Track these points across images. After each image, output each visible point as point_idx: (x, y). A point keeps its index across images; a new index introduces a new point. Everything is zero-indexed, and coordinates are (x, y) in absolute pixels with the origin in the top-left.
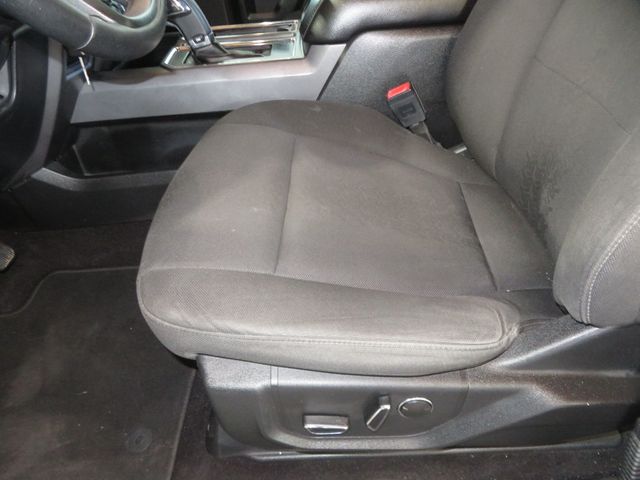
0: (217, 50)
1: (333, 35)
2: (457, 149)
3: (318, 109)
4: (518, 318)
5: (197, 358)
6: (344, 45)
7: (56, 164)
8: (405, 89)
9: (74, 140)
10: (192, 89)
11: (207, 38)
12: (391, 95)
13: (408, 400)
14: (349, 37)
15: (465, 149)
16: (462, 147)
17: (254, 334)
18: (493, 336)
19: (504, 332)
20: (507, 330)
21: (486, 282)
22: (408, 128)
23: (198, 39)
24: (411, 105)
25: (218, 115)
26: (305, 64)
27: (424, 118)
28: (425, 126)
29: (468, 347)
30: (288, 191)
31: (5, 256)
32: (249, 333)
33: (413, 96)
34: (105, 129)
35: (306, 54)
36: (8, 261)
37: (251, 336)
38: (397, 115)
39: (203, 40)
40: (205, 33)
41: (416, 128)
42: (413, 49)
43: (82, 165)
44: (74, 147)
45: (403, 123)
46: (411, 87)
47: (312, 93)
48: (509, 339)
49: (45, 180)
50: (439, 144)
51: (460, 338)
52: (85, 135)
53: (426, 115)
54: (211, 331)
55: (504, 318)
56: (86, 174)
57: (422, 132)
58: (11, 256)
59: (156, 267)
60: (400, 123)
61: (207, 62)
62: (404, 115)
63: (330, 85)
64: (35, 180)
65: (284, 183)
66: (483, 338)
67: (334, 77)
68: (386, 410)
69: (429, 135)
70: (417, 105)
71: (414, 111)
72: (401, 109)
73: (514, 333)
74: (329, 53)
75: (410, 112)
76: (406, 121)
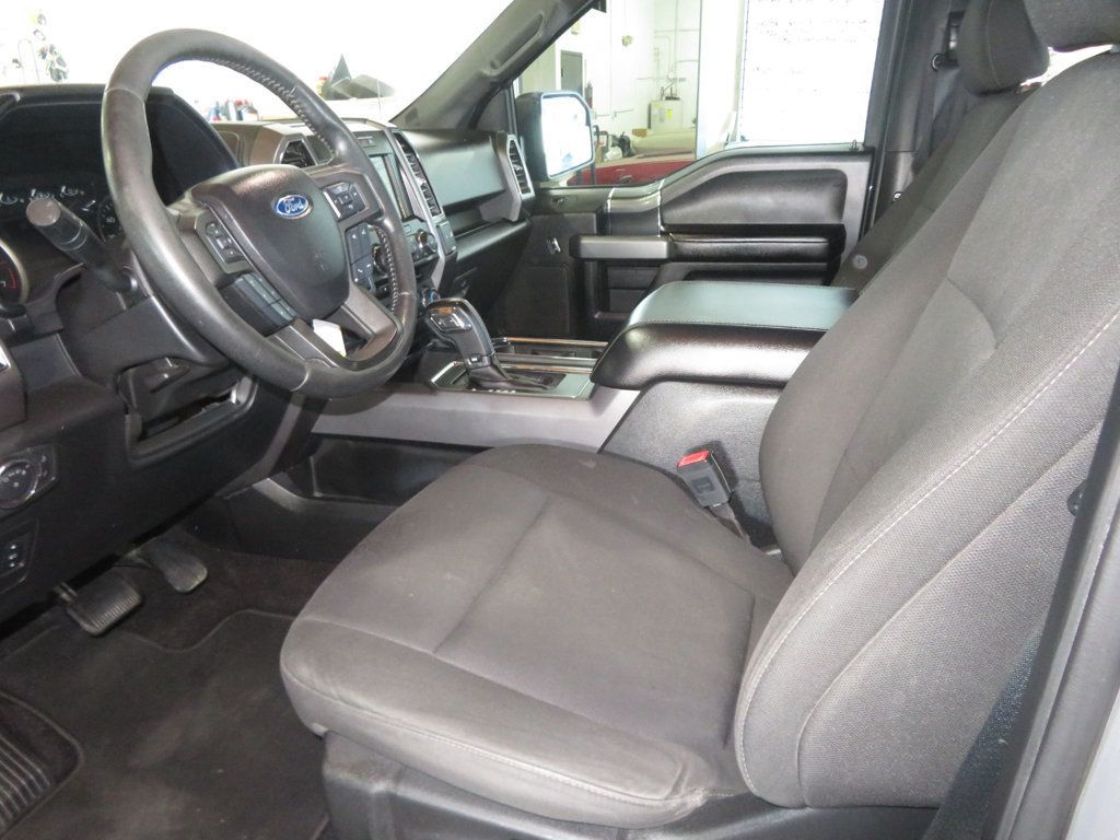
0: (495, 373)
1: (629, 380)
2: (770, 549)
5: (326, 733)
6: (637, 393)
7: (283, 475)
8: (701, 458)
9: (312, 451)
10: (451, 415)
11: (486, 358)
12: (683, 462)
14: (645, 386)
16: (777, 548)
17: (372, 712)
18: (655, 791)
19: (675, 790)
20: (683, 791)
22: (704, 508)
23: (474, 359)
24: (709, 480)
26: (588, 405)
27: (726, 499)
28: (729, 509)
29: (617, 796)
31: (195, 576)
32: (368, 709)
33: (711, 468)
34: (350, 443)
35: (592, 395)
36: (197, 583)
37: (370, 714)
38: (691, 490)
39: (480, 360)
40: (484, 352)
41: (717, 510)
43: (315, 483)
44: (312, 458)
45: (700, 501)
46: (709, 457)
48: (684, 805)
49: (266, 493)
50: (747, 538)
51: (613, 783)
52: (326, 446)
53: (730, 495)
54: (333, 697)
55: (688, 775)
56: (317, 494)
57: (726, 517)
58: (201, 578)
59: (314, 618)
60: (695, 500)
61: (479, 386)
62: (699, 491)
63: (616, 436)
64: (255, 491)
67: (622, 428)
69: (737, 523)
70: (716, 482)
71: (712, 488)
72: (696, 482)
73: (696, 799)
74: (624, 399)
75: (707, 488)
76: (703, 499)
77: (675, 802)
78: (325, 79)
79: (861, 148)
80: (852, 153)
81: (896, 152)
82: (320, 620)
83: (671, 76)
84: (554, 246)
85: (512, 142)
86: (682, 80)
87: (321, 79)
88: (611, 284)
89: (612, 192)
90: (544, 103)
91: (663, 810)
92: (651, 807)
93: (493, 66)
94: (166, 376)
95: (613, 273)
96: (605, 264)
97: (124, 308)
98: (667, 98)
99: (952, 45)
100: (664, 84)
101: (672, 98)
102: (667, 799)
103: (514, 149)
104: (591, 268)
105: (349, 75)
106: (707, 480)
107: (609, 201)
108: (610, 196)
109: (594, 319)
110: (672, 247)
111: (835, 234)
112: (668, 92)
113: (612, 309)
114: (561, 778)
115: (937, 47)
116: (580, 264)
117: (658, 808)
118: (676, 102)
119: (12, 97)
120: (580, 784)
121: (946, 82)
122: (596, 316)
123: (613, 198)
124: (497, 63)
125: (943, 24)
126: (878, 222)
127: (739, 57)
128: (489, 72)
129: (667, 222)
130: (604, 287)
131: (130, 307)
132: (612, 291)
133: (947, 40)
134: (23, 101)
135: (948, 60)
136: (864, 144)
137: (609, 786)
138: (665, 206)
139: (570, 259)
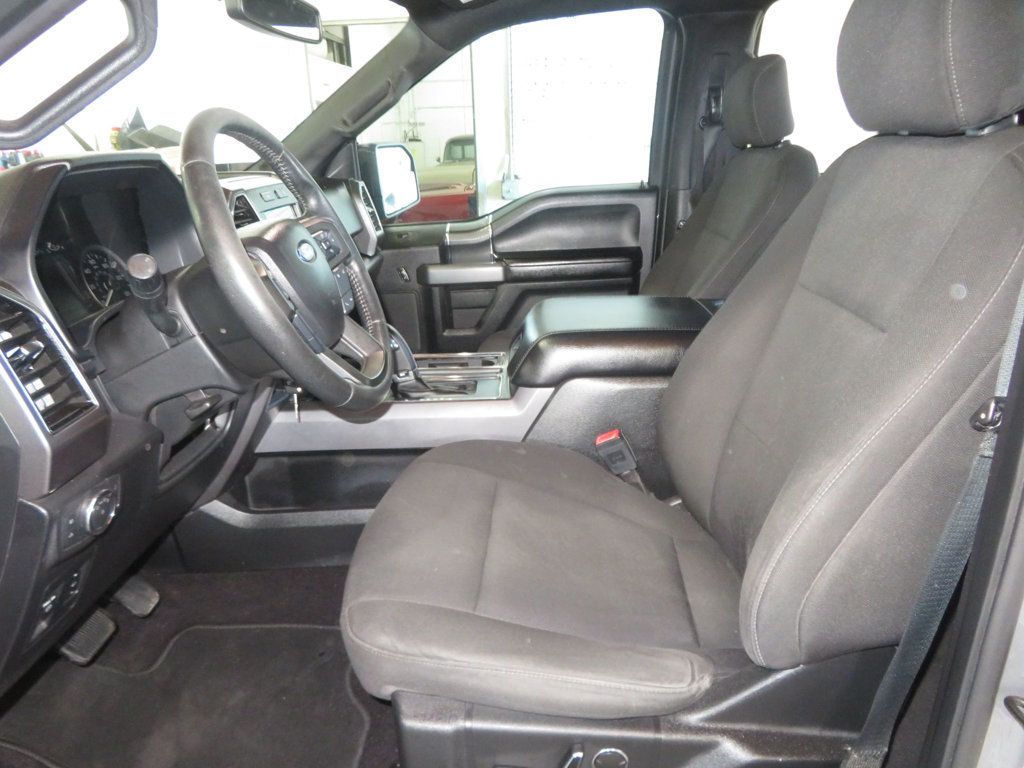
0: (420, 385)
1: (541, 379)
2: (673, 501)
3: (523, 452)
4: (711, 669)
6: (552, 390)
8: (614, 436)
9: (249, 470)
11: (411, 373)
12: (600, 441)
13: (603, 751)
14: (557, 382)
15: (679, 501)
16: (677, 499)
18: (681, 681)
19: (693, 680)
20: (697, 678)
21: (688, 638)
22: (617, 475)
23: (402, 375)
24: (621, 452)
25: (417, 452)
26: (511, 403)
27: (634, 466)
28: (636, 474)
29: (657, 690)
30: (488, 537)
31: (149, 600)
33: (622, 443)
35: (511, 395)
36: (152, 606)
38: (606, 462)
39: (407, 375)
40: (408, 367)
41: (627, 476)
42: (623, 396)
43: (250, 500)
44: (247, 477)
45: (613, 470)
46: (620, 434)
47: (518, 434)
48: (699, 688)
49: (210, 513)
50: (652, 494)
51: (650, 680)
52: (261, 466)
53: (637, 463)
55: (696, 668)
56: (252, 508)
57: (634, 480)
58: (155, 600)
59: (364, 599)
60: (610, 470)
61: (408, 397)
62: (613, 463)
63: (536, 428)
64: (202, 512)
65: (485, 527)
66: (670, 683)
67: (541, 419)
68: (578, 759)
69: (642, 484)
70: (627, 453)
71: (624, 458)
72: (610, 456)
73: (706, 683)
74: (537, 396)
75: (619, 460)
76: (616, 468)
77: (695, 686)
78: (118, 129)
79: (647, 186)
80: (641, 191)
81: (678, 190)
82: (375, 598)
83: (412, 121)
84: (403, 276)
85: (363, 187)
86: (422, 124)
87: (114, 129)
88: (454, 304)
89: (448, 227)
90: (379, 153)
91: (688, 695)
92: (680, 693)
93: (345, 123)
94: (208, 405)
95: (456, 296)
96: (448, 288)
97: (168, 348)
98: (411, 140)
99: (713, 110)
100: (407, 128)
101: (414, 140)
102: (690, 685)
103: (364, 193)
104: (436, 291)
105: (144, 126)
106: (620, 452)
107: (447, 235)
108: (448, 230)
109: (442, 335)
110: (507, 271)
111: (634, 255)
112: (410, 135)
113: (455, 325)
114: (613, 684)
115: (702, 111)
116: (427, 289)
117: (684, 693)
118: (418, 143)
119: (64, 166)
120: (628, 686)
121: (710, 137)
122: (445, 334)
123: (451, 232)
124: (349, 121)
125: (705, 95)
126: (666, 250)
127: (507, 110)
128: (341, 128)
129: (498, 250)
130: (448, 308)
131: (173, 346)
132: (454, 311)
133: (709, 107)
134: (73, 169)
135: (711, 120)
136: (649, 183)
137: (649, 684)
138: (496, 238)
139: (417, 287)
